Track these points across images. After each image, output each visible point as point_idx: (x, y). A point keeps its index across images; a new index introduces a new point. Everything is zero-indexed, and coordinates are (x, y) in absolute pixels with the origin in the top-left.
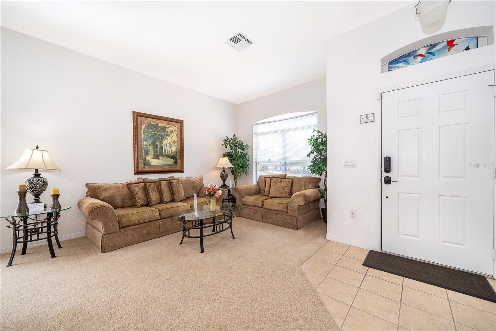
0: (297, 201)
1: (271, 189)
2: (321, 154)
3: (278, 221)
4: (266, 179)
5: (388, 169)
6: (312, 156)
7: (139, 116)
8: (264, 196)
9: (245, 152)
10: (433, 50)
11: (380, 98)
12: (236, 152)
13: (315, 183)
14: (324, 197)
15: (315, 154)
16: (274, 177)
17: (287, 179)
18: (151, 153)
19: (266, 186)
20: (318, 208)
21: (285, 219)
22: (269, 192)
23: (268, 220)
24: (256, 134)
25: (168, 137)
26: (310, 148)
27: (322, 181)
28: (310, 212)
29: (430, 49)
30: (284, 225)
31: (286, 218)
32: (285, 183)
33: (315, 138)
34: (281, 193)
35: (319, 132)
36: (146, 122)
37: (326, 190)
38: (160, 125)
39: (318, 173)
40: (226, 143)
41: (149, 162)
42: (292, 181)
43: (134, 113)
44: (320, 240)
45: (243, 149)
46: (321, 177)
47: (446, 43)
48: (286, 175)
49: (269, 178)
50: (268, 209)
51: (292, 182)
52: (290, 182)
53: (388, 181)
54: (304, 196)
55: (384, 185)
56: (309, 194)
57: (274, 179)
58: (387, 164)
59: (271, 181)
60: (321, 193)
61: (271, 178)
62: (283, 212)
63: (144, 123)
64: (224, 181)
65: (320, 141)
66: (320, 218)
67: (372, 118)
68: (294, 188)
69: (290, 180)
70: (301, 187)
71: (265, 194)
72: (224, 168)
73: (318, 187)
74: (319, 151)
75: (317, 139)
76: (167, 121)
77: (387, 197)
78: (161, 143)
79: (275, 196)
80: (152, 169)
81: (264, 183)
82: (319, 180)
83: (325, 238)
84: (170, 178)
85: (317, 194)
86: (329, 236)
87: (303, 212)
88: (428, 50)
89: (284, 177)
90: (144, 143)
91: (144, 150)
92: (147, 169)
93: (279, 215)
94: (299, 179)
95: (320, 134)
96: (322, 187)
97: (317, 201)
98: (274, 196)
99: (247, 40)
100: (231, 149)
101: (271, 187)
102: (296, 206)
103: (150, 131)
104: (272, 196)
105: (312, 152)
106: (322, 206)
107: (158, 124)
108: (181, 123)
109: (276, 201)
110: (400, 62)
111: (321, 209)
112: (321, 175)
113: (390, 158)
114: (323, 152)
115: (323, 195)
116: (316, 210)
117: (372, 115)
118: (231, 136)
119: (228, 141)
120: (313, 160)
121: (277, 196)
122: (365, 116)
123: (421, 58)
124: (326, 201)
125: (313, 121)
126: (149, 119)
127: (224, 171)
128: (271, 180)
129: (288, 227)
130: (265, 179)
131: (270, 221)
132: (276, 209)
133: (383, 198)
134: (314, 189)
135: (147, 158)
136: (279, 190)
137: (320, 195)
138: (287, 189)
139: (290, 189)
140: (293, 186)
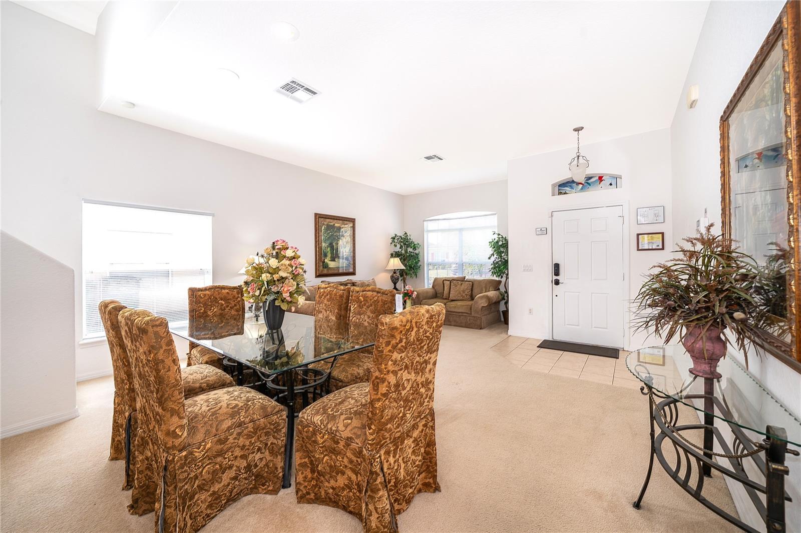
0: (481, 301)
1: (451, 292)
2: (501, 256)
3: (461, 323)
4: (445, 281)
5: (557, 273)
6: (493, 259)
7: (320, 217)
8: (443, 299)
9: (417, 252)
10: (589, 181)
11: (550, 216)
12: (406, 252)
13: (496, 285)
14: (505, 299)
15: (495, 256)
16: (454, 280)
17: (466, 281)
18: (329, 255)
19: (445, 289)
20: (498, 311)
21: (468, 320)
22: (449, 295)
23: (450, 322)
24: (429, 231)
25: (342, 238)
26: (490, 251)
27: (503, 283)
28: (491, 315)
29: (587, 180)
30: (468, 326)
31: (470, 320)
32: (465, 286)
33: (496, 240)
34: (462, 296)
35: (499, 235)
36: (325, 223)
37: (506, 292)
38: (336, 225)
39: (499, 276)
40: (393, 241)
41: (327, 264)
42: (473, 283)
43: (316, 214)
44: (504, 336)
45: (415, 249)
46: (502, 280)
47: (598, 178)
48: (465, 277)
49: (448, 281)
50: (451, 312)
51: (473, 285)
52: (470, 284)
53: (557, 283)
54: (487, 297)
55: (554, 285)
56: (492, 296)
57: (454, 281)
58: (557, 269)
59: (450, 285)
60: (501, 295)
61: (451, 281)
62: (467, 313)
63: (324, 224)
64: (395, 284)
65: (500, 243)
66: (500, 321)
67: (545, 231)
68: (475, 291)
69: (471, 283)
70: (482, 290)
71: (444, 297)
72: (395, 270)
73: (499, 289)
74: (500, 253)
75: (497, 242)
76: (342, 220)
77: (556, 296)
78: (337, 244)
79: (456, 299)
80: (330, 272)
81: (442, 286)
82: (500, 282)
83: (507, 334)
84: (348, 282)
85: (498, 296)
86: (510, 332)
87: (486, 313)
88: (586, 180)
89: (463, 280)
90: (324, 244)
91: (324, 251)
92: (325, 271)
93: (462, 317)
94: (480, 282)
95: (500, 236)
96: (502, 289)
97: (497, 303)
98: (454, 298)
99: (439, 158)
100: (400, 248)
101: (451, 290)
102: (480, 307)
103: (329, 232)
104: (452, 299)
105: (493, 255)
106: (502, 308)
107: (334, 225)
108: (353, 221)
109: (459, 303)
110: (567, 187)
111: (502, 311)
112: (502, 277)
113: (558, 265)
114: (503, 255)
115: (504, 297)
116: (497, 313)
117: (545, 229)
118: (400, 234)
119: (396, 238)
120: (494, 262)
121: (458, 299)
122: (540, 229)
123: (581, 186)
124: (507, 303)
125: (493, 221)
126: (328, 220)
127: (395, 273)
128: (450, 282)
129: (472, 328)
130: (443, 282)
131: (453, 323)
132: (460, 311)
133: (554, 296)
134: (495, 292)
135: (326, 260)
136: (460, 293)
137: (501, 297)
138: (468, 292)
139: (470, 292)
140: (474, 288)
